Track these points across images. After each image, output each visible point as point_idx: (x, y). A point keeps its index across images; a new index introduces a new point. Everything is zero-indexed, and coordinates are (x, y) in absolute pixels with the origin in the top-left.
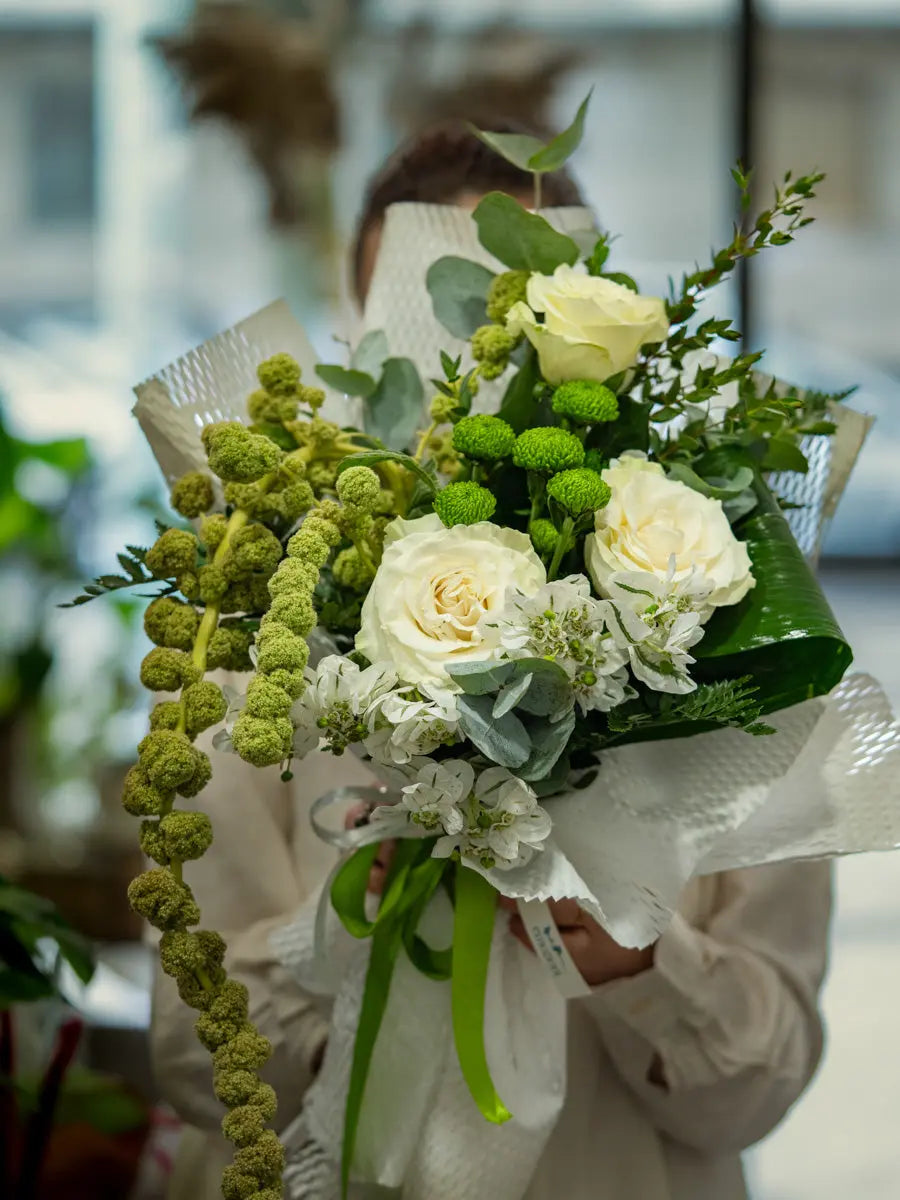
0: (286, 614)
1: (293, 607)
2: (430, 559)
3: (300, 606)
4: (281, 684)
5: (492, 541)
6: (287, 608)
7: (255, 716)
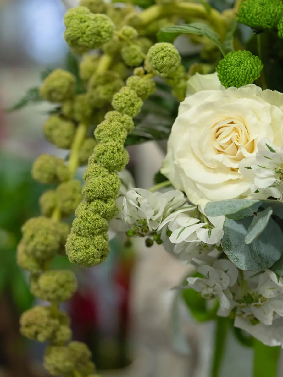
0: (103, 158)
1: (108, 153)
2: (209, 112)
3: (112, 152)
4: (96, 212)
5: (257, 99)
6: (103, 154)
7: (80, 235)
